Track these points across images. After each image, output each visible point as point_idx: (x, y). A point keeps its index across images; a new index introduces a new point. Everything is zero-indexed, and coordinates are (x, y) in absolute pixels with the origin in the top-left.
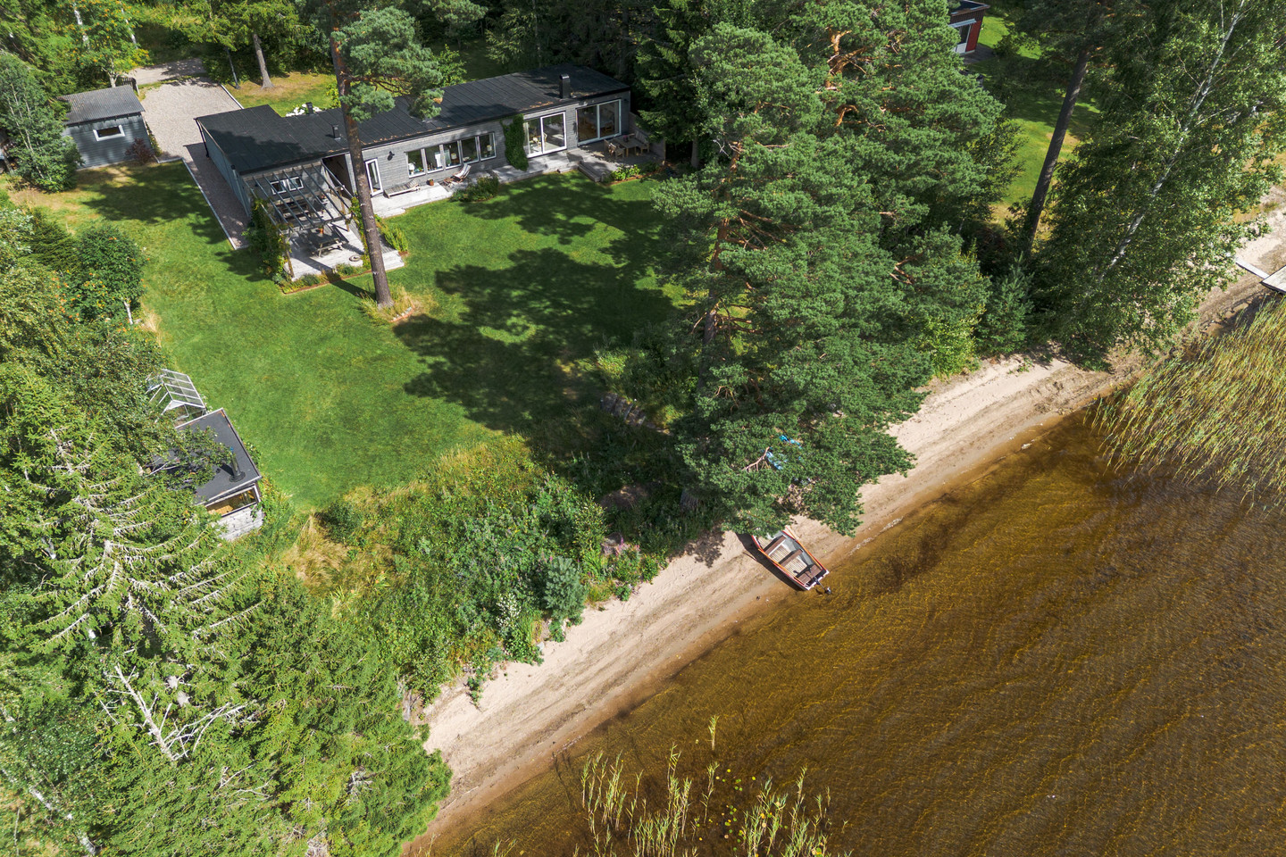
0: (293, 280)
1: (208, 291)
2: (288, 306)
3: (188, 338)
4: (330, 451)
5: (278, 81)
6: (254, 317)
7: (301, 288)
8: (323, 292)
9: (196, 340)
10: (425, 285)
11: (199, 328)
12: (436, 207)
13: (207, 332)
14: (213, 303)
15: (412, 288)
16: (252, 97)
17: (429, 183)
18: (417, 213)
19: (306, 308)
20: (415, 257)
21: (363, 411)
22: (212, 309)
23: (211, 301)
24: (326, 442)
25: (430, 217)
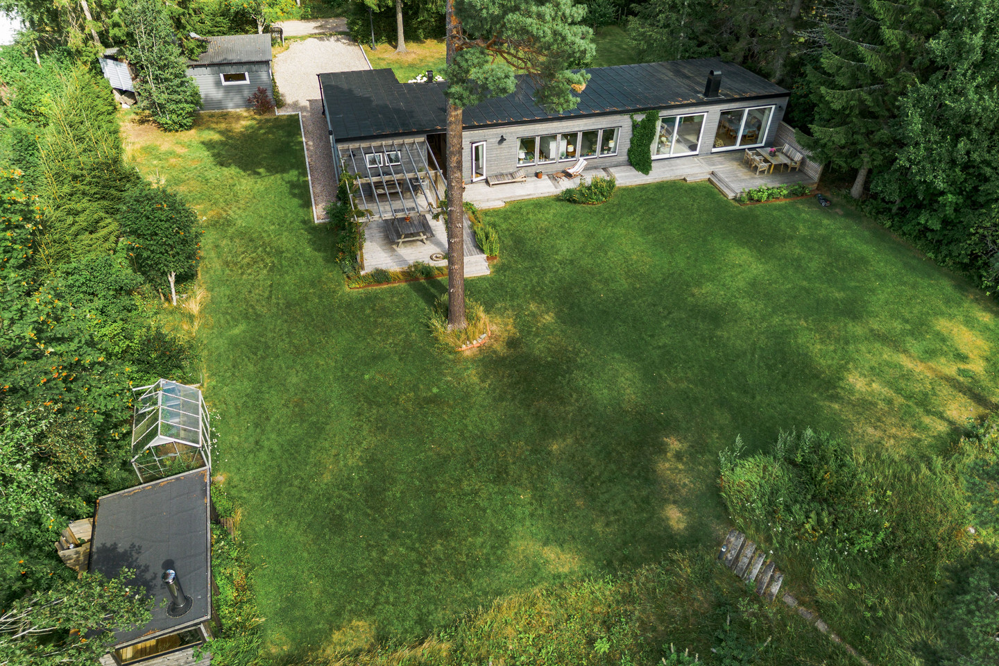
0: (362, 273)
1: (271, 270)
2: (349, 305)
3: (230, 328)
4: (338, 540)
5: (413, 46)
6: (308, 314)
7: (369, 285)
8: (392, 292)
9: (236, 331)
10: (508, 303)
11: (246, 317)
12: (539, 204)
13: (252, 323)
14: (271, 286)
15: (492, 306)
16: (384, 59)
17: (537, 175)
18: (517, 209)
19: (368, 311)
20: (503, 264)
21: (394, 481)
22: (266, 294)
23: (269, 283)
24: (337, 524)
25: (530, 216)
